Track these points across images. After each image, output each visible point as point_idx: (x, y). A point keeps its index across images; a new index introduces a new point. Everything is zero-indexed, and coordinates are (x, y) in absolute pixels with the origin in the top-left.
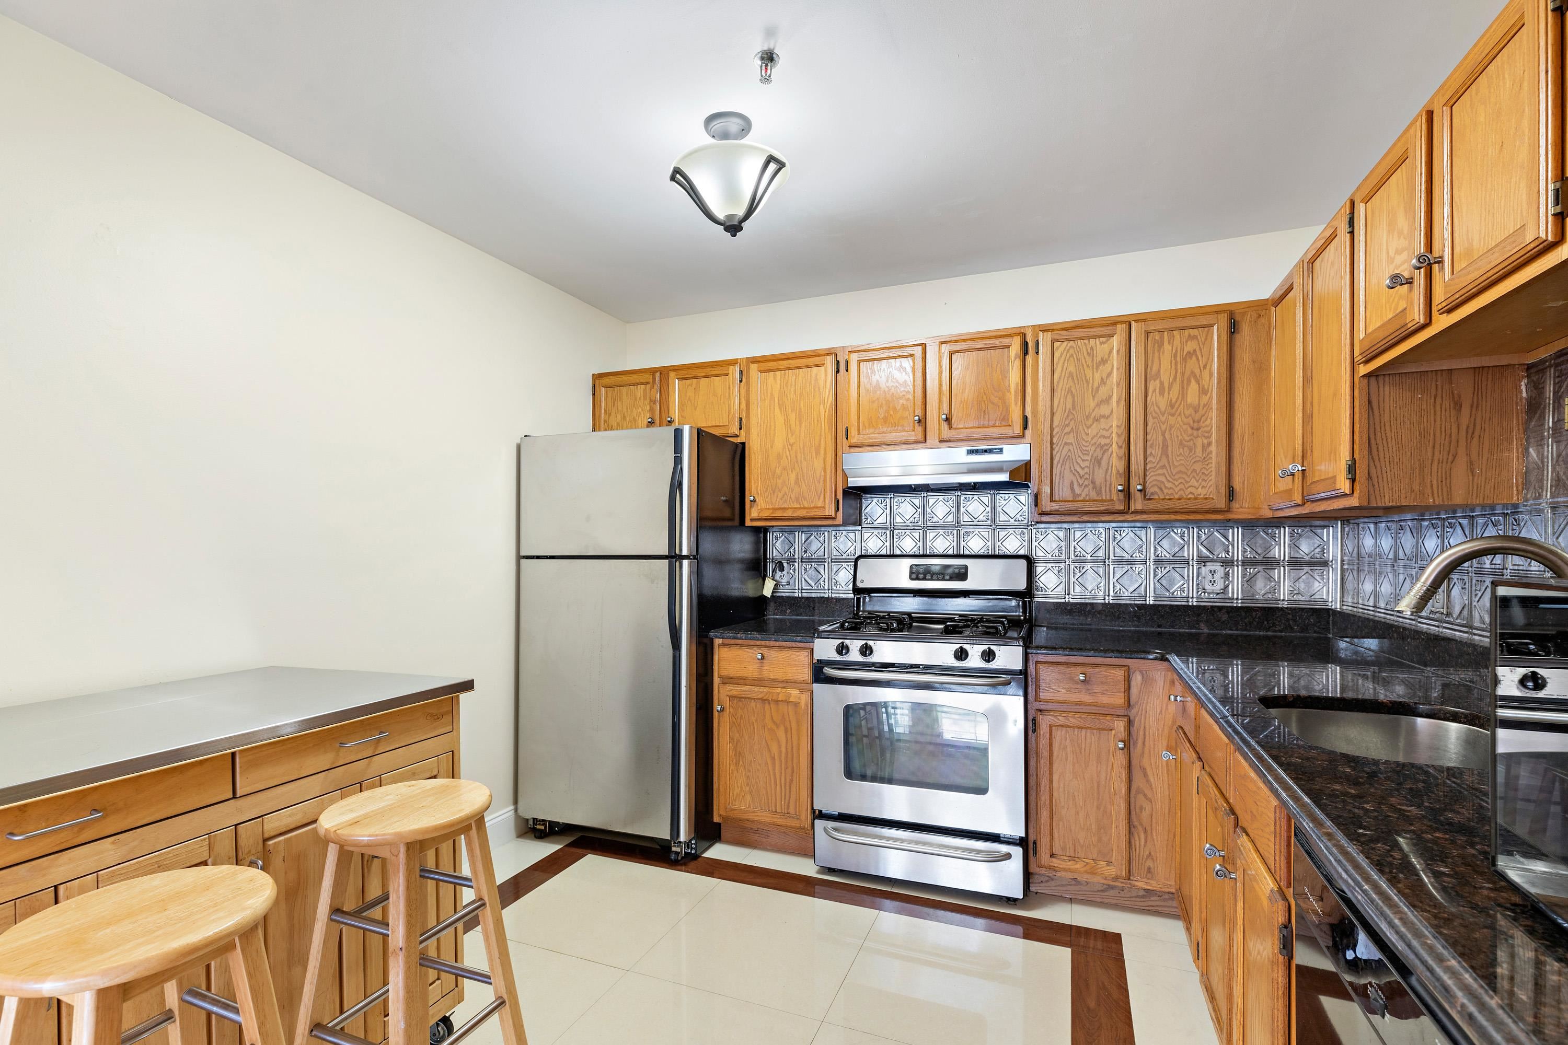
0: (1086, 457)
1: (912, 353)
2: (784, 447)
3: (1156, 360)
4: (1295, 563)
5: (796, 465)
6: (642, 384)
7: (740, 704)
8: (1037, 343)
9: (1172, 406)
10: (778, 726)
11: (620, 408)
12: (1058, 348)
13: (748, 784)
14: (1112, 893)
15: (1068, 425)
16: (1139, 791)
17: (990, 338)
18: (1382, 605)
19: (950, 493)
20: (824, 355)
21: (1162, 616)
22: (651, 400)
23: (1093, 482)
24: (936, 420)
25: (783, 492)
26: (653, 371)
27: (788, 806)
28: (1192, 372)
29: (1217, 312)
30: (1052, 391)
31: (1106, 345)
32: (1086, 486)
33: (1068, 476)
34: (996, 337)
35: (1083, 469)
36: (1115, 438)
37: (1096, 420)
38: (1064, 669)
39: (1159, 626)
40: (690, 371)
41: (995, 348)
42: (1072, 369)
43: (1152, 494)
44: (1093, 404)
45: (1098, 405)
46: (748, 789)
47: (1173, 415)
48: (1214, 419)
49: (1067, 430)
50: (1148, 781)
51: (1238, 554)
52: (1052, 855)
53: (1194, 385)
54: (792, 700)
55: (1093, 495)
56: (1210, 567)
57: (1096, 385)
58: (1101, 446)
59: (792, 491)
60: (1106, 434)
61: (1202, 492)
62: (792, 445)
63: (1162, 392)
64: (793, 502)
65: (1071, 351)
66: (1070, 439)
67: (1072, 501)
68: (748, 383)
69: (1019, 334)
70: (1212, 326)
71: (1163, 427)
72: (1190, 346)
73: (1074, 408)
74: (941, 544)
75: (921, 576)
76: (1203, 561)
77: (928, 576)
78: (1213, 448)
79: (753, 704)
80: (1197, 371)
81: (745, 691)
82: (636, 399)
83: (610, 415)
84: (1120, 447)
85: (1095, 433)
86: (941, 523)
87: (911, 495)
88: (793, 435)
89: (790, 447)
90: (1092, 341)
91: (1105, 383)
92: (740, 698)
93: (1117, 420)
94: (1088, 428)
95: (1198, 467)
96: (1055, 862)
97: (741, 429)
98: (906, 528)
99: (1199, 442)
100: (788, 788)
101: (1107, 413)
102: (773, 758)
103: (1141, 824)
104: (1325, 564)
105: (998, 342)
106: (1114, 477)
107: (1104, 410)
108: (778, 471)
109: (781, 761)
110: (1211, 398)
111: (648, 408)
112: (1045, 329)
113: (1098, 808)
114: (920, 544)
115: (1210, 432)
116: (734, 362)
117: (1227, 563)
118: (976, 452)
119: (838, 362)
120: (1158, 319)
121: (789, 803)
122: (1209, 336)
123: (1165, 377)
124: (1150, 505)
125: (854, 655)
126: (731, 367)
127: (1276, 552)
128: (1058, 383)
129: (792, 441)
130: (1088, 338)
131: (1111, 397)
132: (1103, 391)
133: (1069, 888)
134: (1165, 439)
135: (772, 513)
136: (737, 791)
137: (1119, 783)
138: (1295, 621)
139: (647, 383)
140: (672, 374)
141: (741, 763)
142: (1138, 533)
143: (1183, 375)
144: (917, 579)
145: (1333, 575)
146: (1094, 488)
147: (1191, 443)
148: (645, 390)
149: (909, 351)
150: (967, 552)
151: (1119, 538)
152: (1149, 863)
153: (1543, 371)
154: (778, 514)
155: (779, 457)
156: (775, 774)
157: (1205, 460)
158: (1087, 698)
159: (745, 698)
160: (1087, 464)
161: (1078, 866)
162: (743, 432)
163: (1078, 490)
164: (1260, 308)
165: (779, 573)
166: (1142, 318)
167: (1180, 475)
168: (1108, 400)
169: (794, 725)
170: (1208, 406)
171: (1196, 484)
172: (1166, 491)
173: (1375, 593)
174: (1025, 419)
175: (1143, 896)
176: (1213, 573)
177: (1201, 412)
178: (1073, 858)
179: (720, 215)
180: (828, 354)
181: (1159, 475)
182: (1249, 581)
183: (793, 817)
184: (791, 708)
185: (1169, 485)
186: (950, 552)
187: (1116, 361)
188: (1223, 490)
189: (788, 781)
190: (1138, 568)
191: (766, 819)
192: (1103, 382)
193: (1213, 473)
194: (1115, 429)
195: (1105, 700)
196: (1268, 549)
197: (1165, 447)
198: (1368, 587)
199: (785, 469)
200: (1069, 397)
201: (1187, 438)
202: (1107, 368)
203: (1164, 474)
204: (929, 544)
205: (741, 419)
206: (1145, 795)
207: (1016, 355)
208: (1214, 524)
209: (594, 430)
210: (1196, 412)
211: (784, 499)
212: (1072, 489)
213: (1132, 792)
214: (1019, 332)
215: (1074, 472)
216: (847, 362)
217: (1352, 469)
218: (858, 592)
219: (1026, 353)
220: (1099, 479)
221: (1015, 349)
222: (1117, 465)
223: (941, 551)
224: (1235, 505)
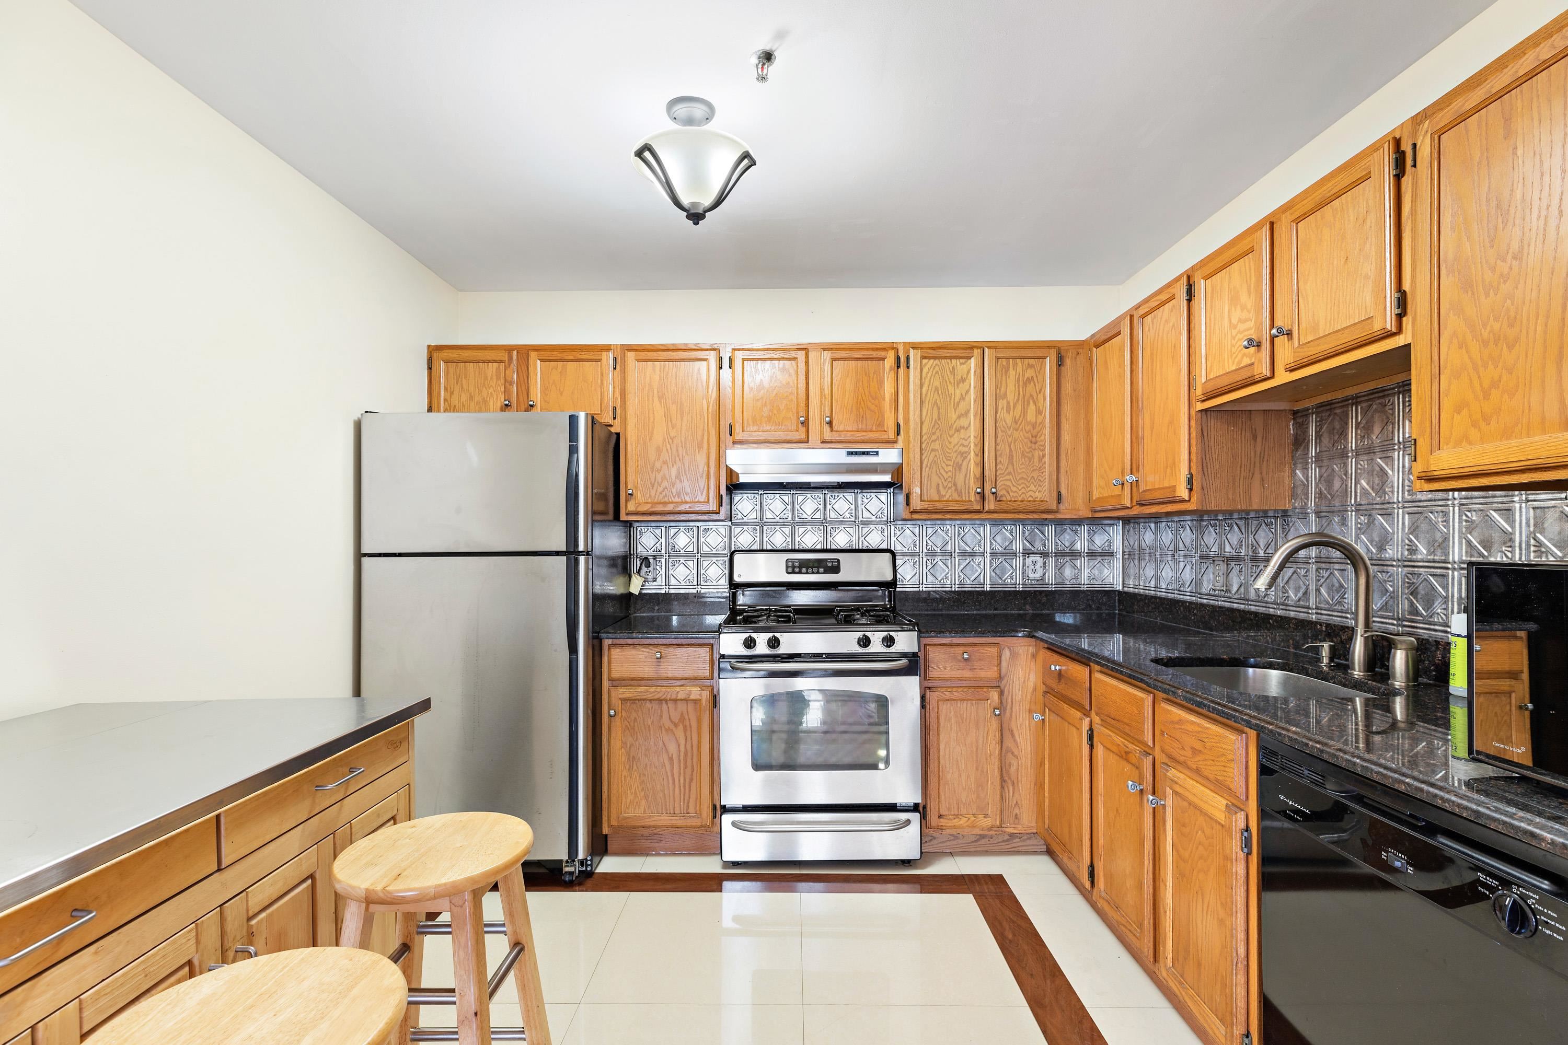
0: (949, 463)
1: (796, 356)
2: (664, 440)
3: (1004, 382)
4: (1092, 554)
5: (678, 459)
6: (495, 361)
7: (634, 706)
8: (908, 358)
9: (1016, 422)
10: (676, 725)
11: (465, 387)
12: (926, 364)
13: (643, 790)
14: (983, 842)
15: (934, 433)
16: (1009, 750)
17: (867, 349)
18: (1164, 586)
19: (817, 491)
20: (707, 350)
21: (998, 601)
22: (505, 380)
23: (955, 485)
24: (818, 422)
25: (663, 486)
26: (509, 349)
27: (688, 806)
28: (1031, 395)
29: (1049, 347)
30: (922, 402)
31: (965, 366)
32: (950, 488)
33: (935, 479)
34: (873, 349)
35: (947, 473)
36: (972, 445)
37: (958, 430)
38: (949, 650)
39: (996, 609)
40: (555, 353)
41: (872, 359)
42: (937, 384)
43: (1001, 496)
44: (954, 417)
45: (959, 417)
46: (643, 794)
47: (1017, 430)
48: (1047, 434)
49: (934, 437)
50: (1015, 741)
51: (1052, 548)
52: (940, 816)
53: (1032, 407)
54: (692, 697)
55: (956, 497)
56: (1033, 558)
57: (957, 400)
58: (961, 454)
59: (673, 485)
60: (966, 443)
61: (1038, 496)
62: (673, 439)
63: (1008, 411)
64: (674, 497)
65: (937, 368)
66: (936, 446)
67: (938, 501)
68: (624, 371)
69: (893, 348)
70: (1045, 358)
71: (1010, 440)
72: (1029, 373)
73: (939, 419)
74: (811, 539)
75: (797, 570)
76: (1027, 553)
77: (804, 570)
78: (1047, 459)
79: (648, 705)
80: (1035, 395)
81: (641, 692)
82: (486, 378)
83: (452, 393)
84: (977, 455)
85: (956, 442)
86: (809, 519)
87: (781, 492)
88: (673, 428)
89: (670, 441)
90: (954, 361)
91: (964, 399)
92: (633, 701)
93: (973, 432)
94: (951, 437)
95: (1035, 474)
96: (943, 822)
97: (615, 418)
98: (776, 524)
99: (1036, 453)
100: (687, 787)
101: (966, 425)
102: (671, 759)
103: (1010, 778)
104: (1111, 554)
105: (875, 354)
106: (972, 481)
107: (964, 422)
108: (658, 465)
109: (680, 761)
110: (1045, 417)
111: (503, 389)
112: (915, 346)
113: (977, 769)
114: (789, 539)
115: (1044, 445)
116: (607, 348)
117: (1045, 555)
118: (856, 454)
119: (721, 359)
120: (1006, 348)
121: (688, 803)
122: (1043, 367)
123: (1011, 397)
124: (1002, 506)
125: (763, 648)
126: (604, 353)
127: (1078, 546)
128: (926, 395)
129: (673, 434)
130: (951, 358)
131: (969, 411)
132: (962, 407)
133: (948, 843)
134: (1011, 451)
135: (652, 507)
136: (631, 797)
137: (993, 746)
138: (1093, 601)
139: (501, 361)
140: (533, 355)
141: (635, 767)
142: (977, 529)
143: (1024, 397)
144: (793, 572)
145: (1118, 564)
146: (956, 490)
147: (1030, 455)
148: (498, 369)
149: (792, 354)
150: (834, 547)
151: (963, 534)
152: (1017, 811)
153: (1307, 416)
154: (659, 508)
155: (659, 451)
156: (673, 775)
157: (1041, 469)
158: (967, 674)
159: (639, 700)
160: (950, 468)
161: (961, 822)
162: (617, 422)
163: (943, 492)
164: (1079, 346)
165: (644, 569)
166: (993, 346)
167: (1023, 481)
168: (966, 414)
169: (694, 724)
170: (1043, 423)
171: (1034, 489)
172: (1012, 494)
173: (1157, 577)
174: (898, 426)
175: (1007, 840)
176: (1034, 563)
177: (1038, 429)
178: (957, 816)
179: (685, 201)
180: (711, 350)
181: (1007, 480)
182: (1060, 568)
183: (693, 817)
184: (691, 707)
185: (1014, 489)
186: (819, 547)
187: (973, 379)
188: (1055, 495)
189: (687, 780)
190: (978, 559)
191: (665, 823)
192: (962, 398)
193: (1047, 480)
194: (972, 440)
195: (983, 674)
196: (1073, 543)
197: (1011, 457)
198: (1149, 572)
199: (665, 462)
200: (935, 408)
201: (1027, 450)
202: (966, 385)
203: (1010, 480)
204: (797, 539)
205: (615, 408)
206: (1013, 753)
207: (891, 367)
208: (1035, 522)
209: (430, 410)
210: (1034, 428)
211: (664, 494)
212: (938, 490)
213: (1004, 752)
214: (893, 347)
215: (939, 475)
216: (730, 359)
217: (1190, 481)
218: (735, 586)
219: (898, 367)
220: (960, 482)
221: (890, 362)
222: (974, 470)
223: (809, 545)
224: (1062, 507)
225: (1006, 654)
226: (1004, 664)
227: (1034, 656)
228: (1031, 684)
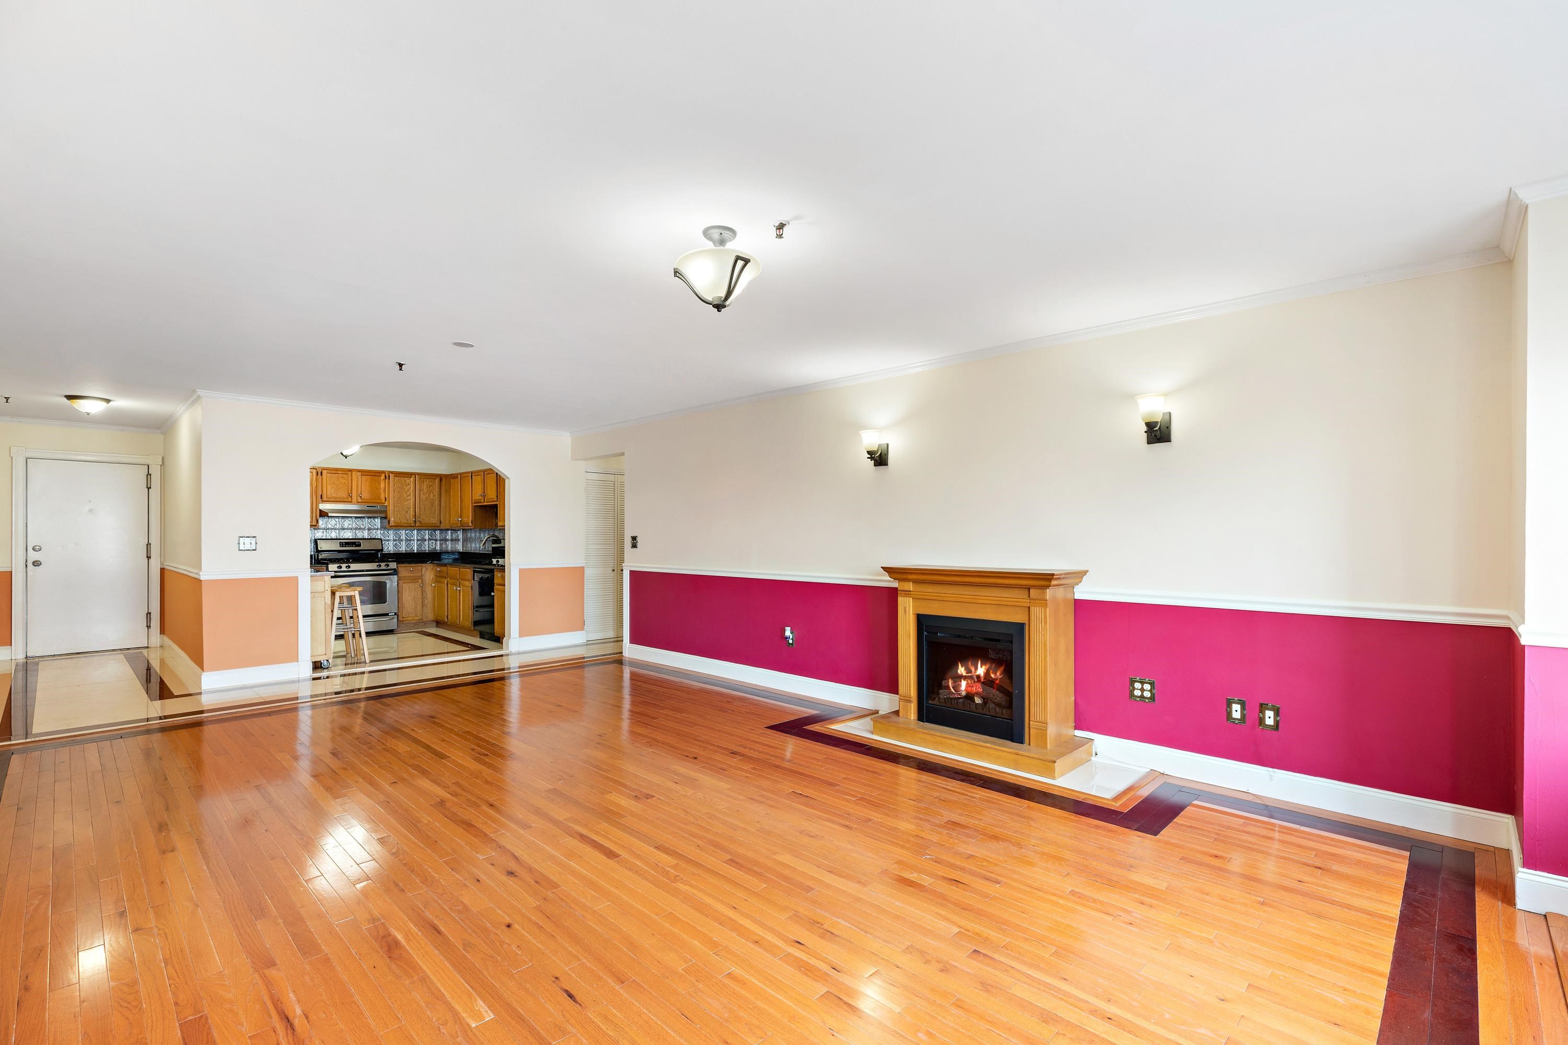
1: (347, 473)
3: (423, 486)
4: (452, 540)
8: (389, 476)
9: (426, 499)
12: (396, 479)
16: (425, 597)
17: (375, 472)
23: (406, 518)
24: (356, 496)
28: (431, 490)
29: (437, 476)
30: (394, 491)
31: (409, 480)
32: (404, 519)
33: (399, 516)
34: (378, 473)
35: (403, 514)
36: (412, 506)
37: (407, 500)
38: (406, 568)
39: (420, 557)
41: (376, 476)
42: (400, 485)
43: (421, 521)
44: (405, 496)
45: (407, 497)
47: (427, 501)
48: (437, 503)
49: (398, 502)
50: (426, 593)
51: (438, 538)
52: (403, 617)
53: (432, 495)
55: (406, 522)
56: (432, 541)
57: (407, 491)
58: (408, 508)
60: (410, 505)
61: (434, 522)
63: (424, 495)
65: (400, 480)
66: (399, 505)
67: (400, 523)
70: (436, 479)
71: (424, 504)
72: (431, 484)
73: (400, 496)
74: (347, 535)
76: (430, 539)
77: (347, 546)
78: (437, 511)
80: (433, 490)
84: (413, 509)
85: (406, 504)
86: (346, 527)
90: (406, 478)
91: (409, 491)
93: (412, 501)
94: (404, 502)
95: (433, 515)
96: (404, 619)
98: (332, 529)
99: (433, 509)
103: (425, 605)
104: (459, 540)
106: (411, 516)
107: (409, 498)
110: (436, 498)
112: (392, 472)
113: (415, 603)
115: (436, 507)
117: (436, 540)
118: (371, 507)
119: (317, 472)
120: (423, 475)
122: (435, 481)
123: (425, 492)
124: (421, 525)
125: (344, 568)
128: (396, 488)
130: (404, 477)
131: (411, 495)
132: (408, 493)
134: (425, 507)
137: (420, 596)
138: (452, 555)
142: (413, 532)
143: (429, 492)
144: (343, 547)
145: (461, 543)
150: (358, 538)
151: (407, 534)
152: (427, 614)
157: (434, 513)
158: (412, 575)
160: (404, 512)
161: (409, 619)
163: (402, 520)
164: (446, 476)
166: (419, 474)
167: (429, 516)
168: (409, 495)
170: (435, 500)
171: (432, 519)
172: (425, 521)
173: (471, 547)
174: (386, 498)
176: (432, 543)
177: (434, 502)
178: (408, 617)
180: (314, 469)
181: (423, 516)
182: (441, 545)
185: (426, 519)
186: (351, 538)
187: (412, 485)
188: (439, 522)
190: (412, 542)
193: (437, 516)
194: (412, 504)
195: (417, 575)
196: (446, 536)
197: (425, 509)
198: (469, 545)
200: (399, 493)
201: (430, 508)
202: (410, 486)
204: (341, 535)
207: (383, 479)
208: (432, 530)
210: (432, 502)
212: (400, 519)
213: (423, 598)
214: (383, 472)
215: (400, 515)
216: (321, 472)
217: (472, 522)
218: (318, 551)
219: (386, 478)
220: (408, 516)
221: (383, 477)
222: (412, 513)
223: (347, 537)
224: (441, 525)
225: (424, 569)
226: (423, 572)
227: (432, 569)
228: (431, 577)
